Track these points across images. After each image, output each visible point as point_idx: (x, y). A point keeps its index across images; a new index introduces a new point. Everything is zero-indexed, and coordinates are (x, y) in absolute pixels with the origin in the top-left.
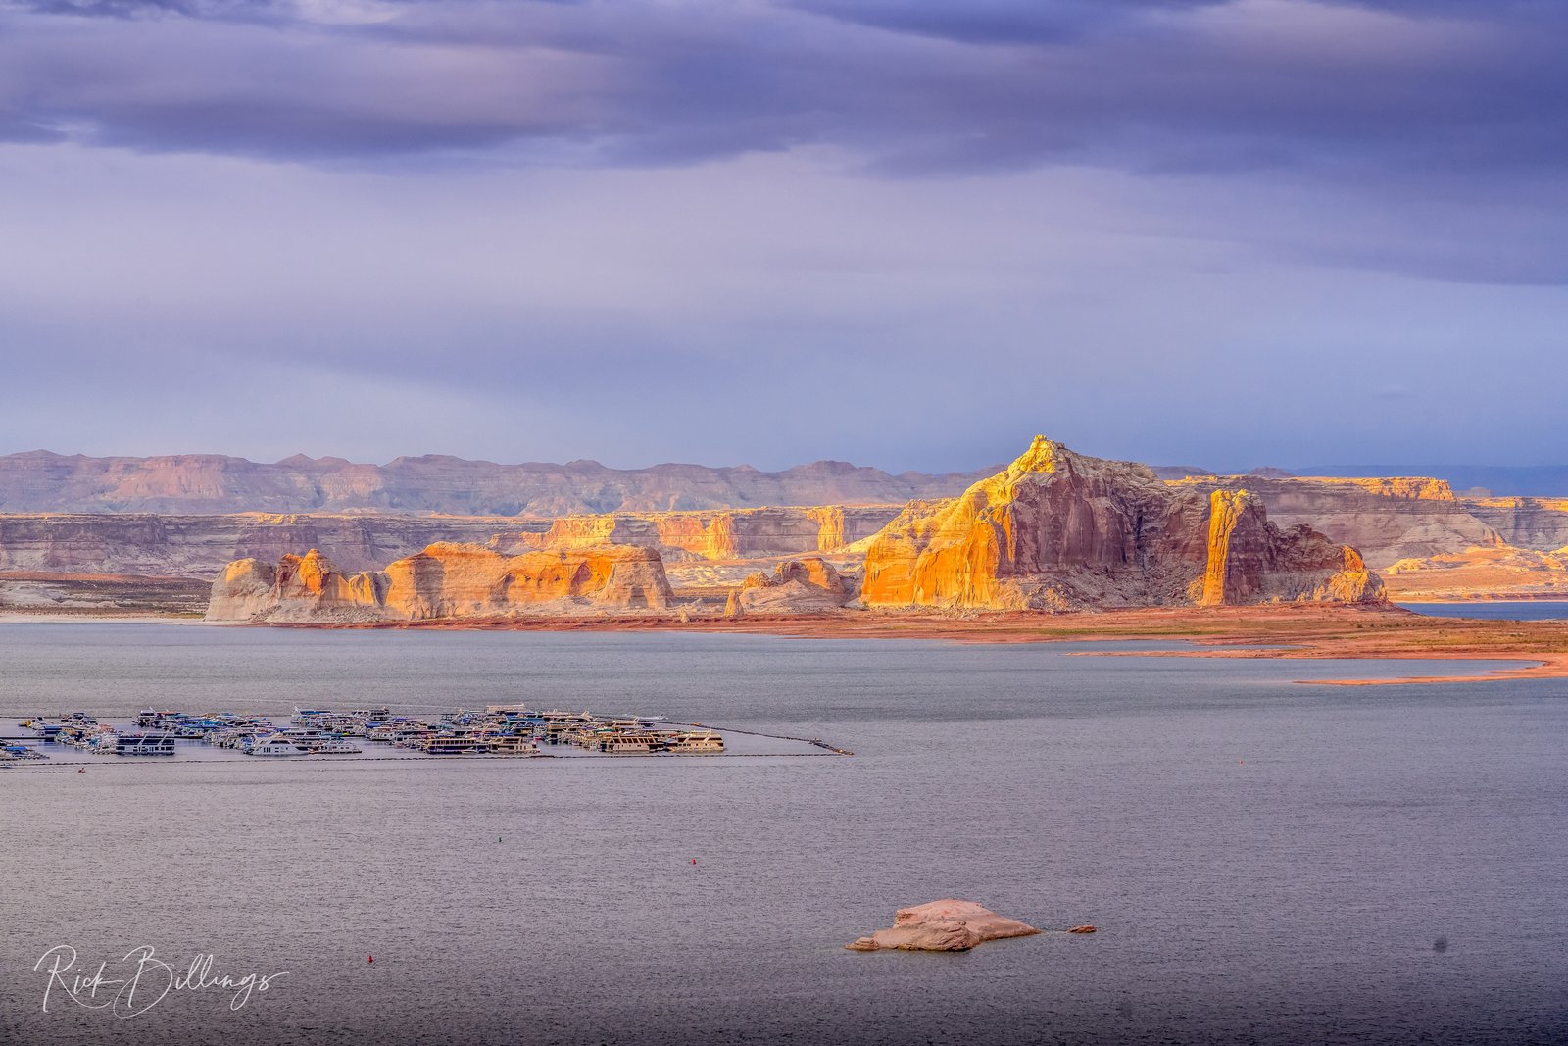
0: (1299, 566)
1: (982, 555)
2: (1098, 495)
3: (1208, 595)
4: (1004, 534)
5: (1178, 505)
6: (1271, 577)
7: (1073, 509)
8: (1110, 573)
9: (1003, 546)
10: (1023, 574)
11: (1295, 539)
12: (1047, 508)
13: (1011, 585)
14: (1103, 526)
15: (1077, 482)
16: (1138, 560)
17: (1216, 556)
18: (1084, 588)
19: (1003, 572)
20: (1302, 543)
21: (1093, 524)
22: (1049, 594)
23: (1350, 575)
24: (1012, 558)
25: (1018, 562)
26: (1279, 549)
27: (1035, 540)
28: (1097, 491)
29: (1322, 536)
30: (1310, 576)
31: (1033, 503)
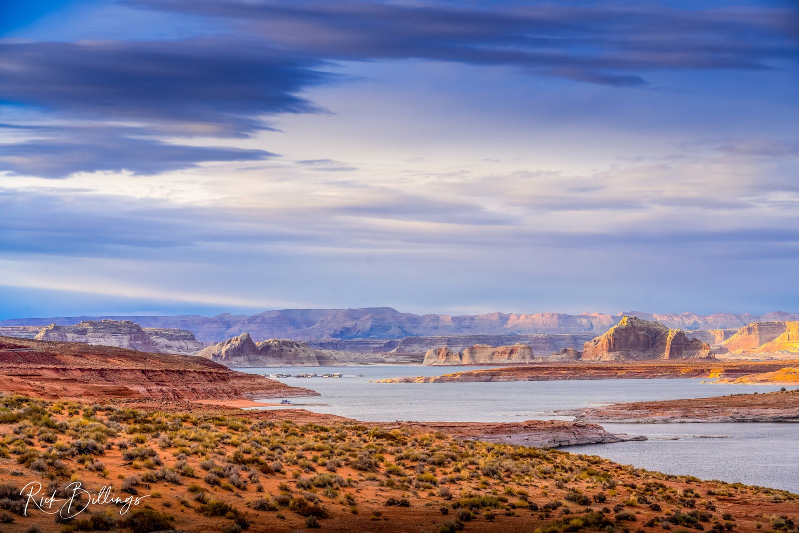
0: (693, 349)
1: (605, 346)
2: (641, 331)
3: (666, 356)
4: (610, 341)
5: (663, 333)
6: (685, 352)
7: (632, 334)
8: (643, 351)
9: (610, 344)
10: (615, 351)
11: (692, 341)
12: (624, 334)
13: (612, 354)
14: (641, 338)
15: (634, 327)
16: (653, 347)
17: (668, 347)
18: (633, 355)
19: (610, 351)
20: (694, 343)
21: (639, 338)
22: (621, 356)
23: (706, 351)
24: (612, 347)
25: (614, 348)
26: (688, 345)
27: (620, 342)
28: (641, 329)
29: (699, 341)
30: (695, 351)
31: (619, 333)
